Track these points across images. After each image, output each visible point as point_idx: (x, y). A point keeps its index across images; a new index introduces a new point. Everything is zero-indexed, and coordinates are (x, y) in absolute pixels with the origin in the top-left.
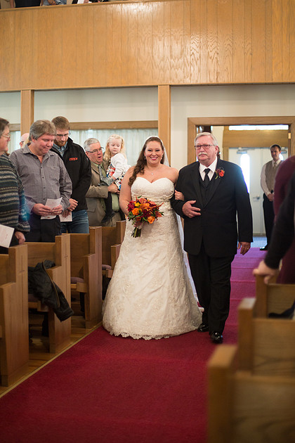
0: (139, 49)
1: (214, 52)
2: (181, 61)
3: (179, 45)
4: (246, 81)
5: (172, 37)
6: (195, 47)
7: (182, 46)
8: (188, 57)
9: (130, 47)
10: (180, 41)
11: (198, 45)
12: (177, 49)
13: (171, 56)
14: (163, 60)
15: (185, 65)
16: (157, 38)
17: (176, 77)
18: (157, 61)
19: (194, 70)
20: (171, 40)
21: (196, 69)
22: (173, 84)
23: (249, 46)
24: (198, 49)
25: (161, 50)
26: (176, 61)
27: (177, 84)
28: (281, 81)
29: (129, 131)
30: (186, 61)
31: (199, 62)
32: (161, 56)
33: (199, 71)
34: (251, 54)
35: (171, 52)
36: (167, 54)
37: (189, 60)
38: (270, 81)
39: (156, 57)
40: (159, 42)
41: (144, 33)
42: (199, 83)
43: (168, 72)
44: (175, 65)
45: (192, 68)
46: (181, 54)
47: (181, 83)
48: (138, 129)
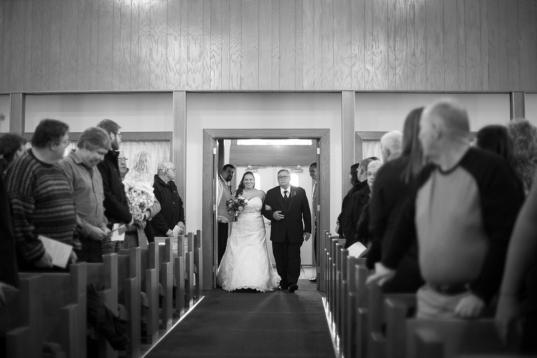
0: (151, 50)
1: (237, 54)
2: (200, 64)
3: (198, 46)
4: (274, 89)
5: (190, 37)
6: (216, 49)
7: (200, 47)
8: (208, 60)
9: (141, 47)
10: (199, 41)
11: (219, 47)
12: (195, 50)
13: (188, 58)
14: (179, 62)
15: (204, 69)
16: (172, 37)
17: (194, 83)
18: (172, 63)
19: (214, 75)
20: (188, 40)
21: (217, 73)
22: (190, 90)
23: (277, 49)
24: (219, 52)
25: (177, 51)
26: (194, 64)
27: (195, 90)
28: (312, 89)
29: (134, 143)
30: (205, 64)
31: (220, 66)
32: (177, 58)
33: (221, 75)
34: (280, 58)
35: (188, 53)
36: (184, 55)
37: (209, 64)
38: (300, 89)
39: (170, 59)
40: (174, 42)
41: (157, 31)
42: (220, 89)
43: (184, 76)
44: (192, 69)
45: (212, 73)
46: (200, 56)
47: (200, 89)
48: (144, 141)
